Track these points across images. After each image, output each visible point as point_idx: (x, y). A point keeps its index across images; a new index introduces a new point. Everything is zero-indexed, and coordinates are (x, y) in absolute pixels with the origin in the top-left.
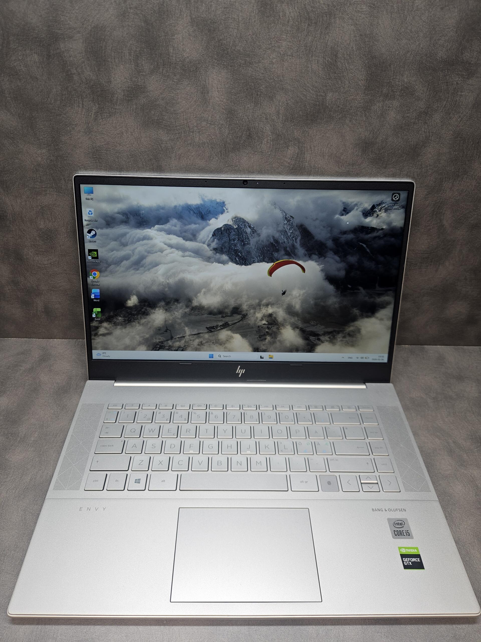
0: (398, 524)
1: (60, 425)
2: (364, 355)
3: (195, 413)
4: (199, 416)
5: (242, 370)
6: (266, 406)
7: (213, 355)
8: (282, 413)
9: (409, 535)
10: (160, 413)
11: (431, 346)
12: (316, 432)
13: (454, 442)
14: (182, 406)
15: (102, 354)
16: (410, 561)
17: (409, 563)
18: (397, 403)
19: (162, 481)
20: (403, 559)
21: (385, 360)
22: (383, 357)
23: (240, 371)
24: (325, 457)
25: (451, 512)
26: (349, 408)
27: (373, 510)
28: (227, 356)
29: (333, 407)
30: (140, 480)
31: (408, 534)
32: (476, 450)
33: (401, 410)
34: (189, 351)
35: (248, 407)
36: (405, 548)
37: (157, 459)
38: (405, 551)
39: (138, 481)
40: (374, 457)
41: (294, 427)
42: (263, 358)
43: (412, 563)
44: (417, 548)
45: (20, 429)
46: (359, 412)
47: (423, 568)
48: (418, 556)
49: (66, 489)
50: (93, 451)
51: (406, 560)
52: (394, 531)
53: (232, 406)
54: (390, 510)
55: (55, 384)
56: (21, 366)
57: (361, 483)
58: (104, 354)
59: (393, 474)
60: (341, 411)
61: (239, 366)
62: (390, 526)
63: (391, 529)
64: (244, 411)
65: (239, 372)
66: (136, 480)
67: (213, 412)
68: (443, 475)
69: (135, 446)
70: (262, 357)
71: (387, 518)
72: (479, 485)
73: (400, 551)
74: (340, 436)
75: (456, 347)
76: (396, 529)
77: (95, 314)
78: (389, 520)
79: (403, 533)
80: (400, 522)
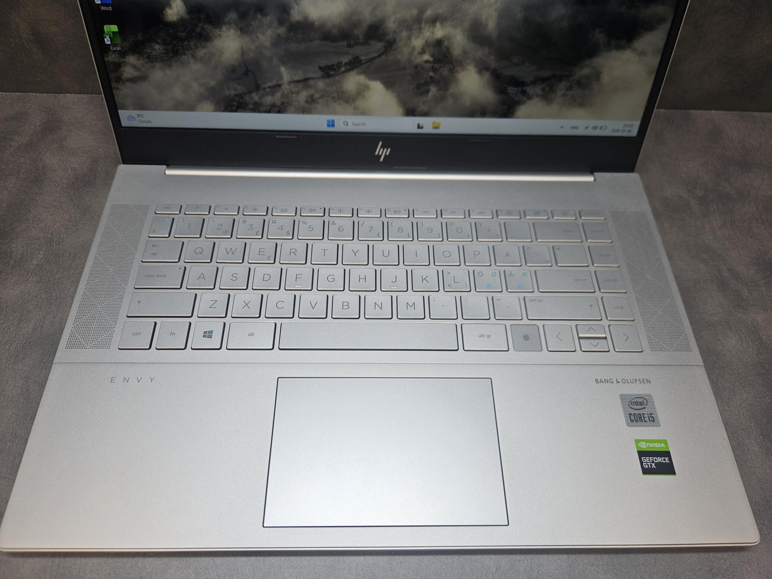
0: (637, 403)
1: (80, 240)
2: (599, 123)
3: (305, 223)
4: (311, 228)
5: (385, 150)
6: (425, 212)
7: (333, 121)
8: (451, 224)
9: (654, 421)
10: (244, 222)
11: (701, 111)
12: (507, 255)
13: (730, 270)
14: (283, 211)
15: (136, 117)
16: (653, 462)
17: (651, 465)
18: (645, 207)
19: (250, 335)
20: (642, 458)
21: (634, 133)
22: (632, 126)
23: (382, 152)
24: (522, 295)
25: (717, 380)
26: (565, 214)
27: (597, 381)
28: (359, 125)
29: (537, 213)
30: (211, 332)
31: (652, 420)
32: (763, 281)
33: (651, 217)
34: (292, 113)
35: (395, 212)
36: (646, 441)
37: (239, 298)
38: (645, 447)
39: (208, 334)
40: (602, 295)
41: (472, 247)
42: (422, 128)
43: (656, 464)
44: (665, 442)
45: (14, 246)
46: (580, 221)
47: (673, 473)
48: (667, 454)
49: (88, 347)
50: (131, 284)
51: (646, 460)
52: (630, 414)
53: (368, 212)
54: (625, 381)
55: (70, 171)
56: (12, 140)
57: (580, 338)
58: (141, 118)
59: (632, 323)
60: (551, 220)
61: (381, 143)
62: (624, 407)
63: (625, 413)
64: (388, 220)
65: (380, 153)
66: (205, 332)
67: (337, 220)
68: (707, 323)
69: (202, 276)
70: (420, 126)
71: (619, 393)
72: (764, 337)
73: (637, 446)
74: (547, 262)
75: (741, 113)
76: (633, 412)
77: (108, 37)
78: (623, 397)
79: (644, 417)
80: (640, 400)
